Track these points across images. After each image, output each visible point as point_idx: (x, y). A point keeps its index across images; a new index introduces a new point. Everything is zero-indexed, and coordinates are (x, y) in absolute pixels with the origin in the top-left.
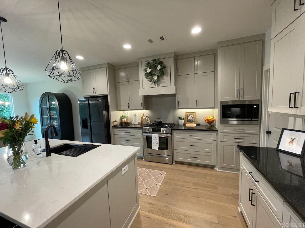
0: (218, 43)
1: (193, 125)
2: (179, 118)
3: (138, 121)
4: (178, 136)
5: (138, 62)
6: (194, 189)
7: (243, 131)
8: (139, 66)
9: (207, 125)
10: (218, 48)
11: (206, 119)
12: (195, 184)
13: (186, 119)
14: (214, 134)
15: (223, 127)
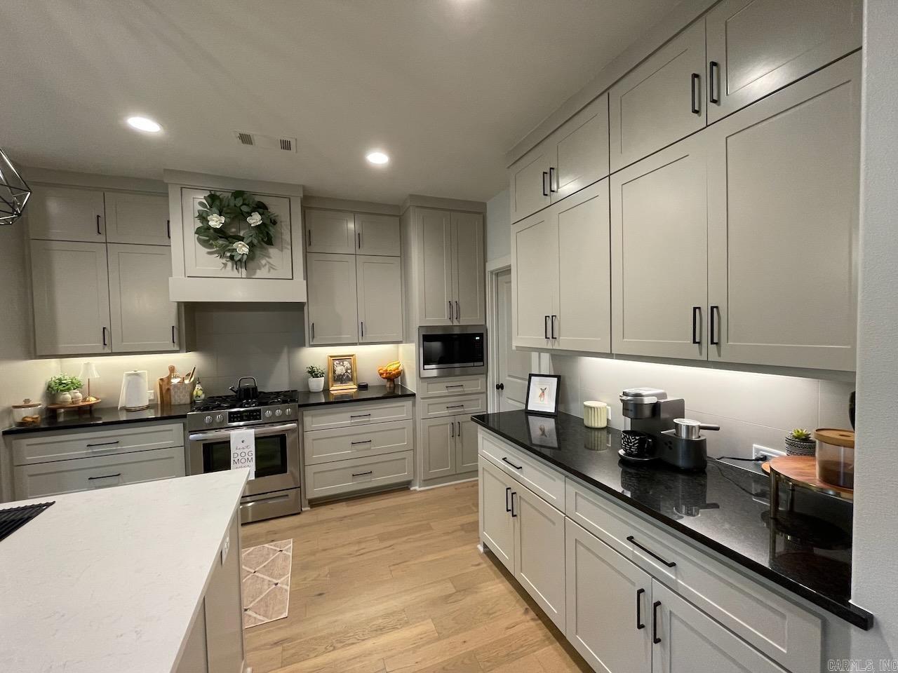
0: (411, 196)
1: (350, 388)
2: (309, 372)
3: (148, 394)
4: (318, 424)
5: (166, 181)
6: (384, 550)
7: (460, 389)
8: (168, 197)
9: (385, 386)
10: (411, 208)
11: (384, 370)
12: (382, 538)
13: (330, 375)
14: (408, 403)
15: (426, 384)
